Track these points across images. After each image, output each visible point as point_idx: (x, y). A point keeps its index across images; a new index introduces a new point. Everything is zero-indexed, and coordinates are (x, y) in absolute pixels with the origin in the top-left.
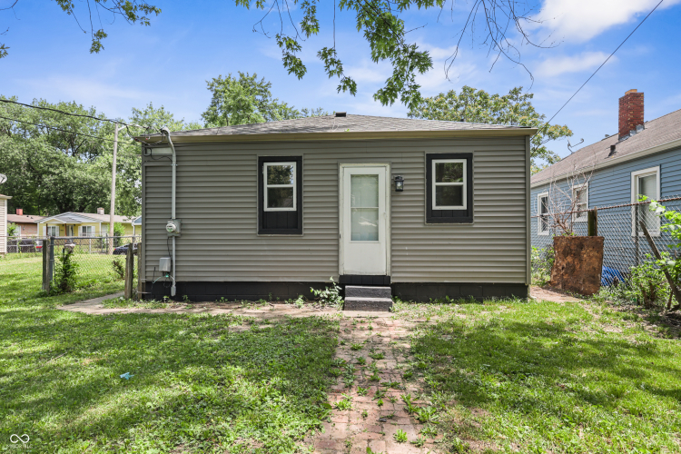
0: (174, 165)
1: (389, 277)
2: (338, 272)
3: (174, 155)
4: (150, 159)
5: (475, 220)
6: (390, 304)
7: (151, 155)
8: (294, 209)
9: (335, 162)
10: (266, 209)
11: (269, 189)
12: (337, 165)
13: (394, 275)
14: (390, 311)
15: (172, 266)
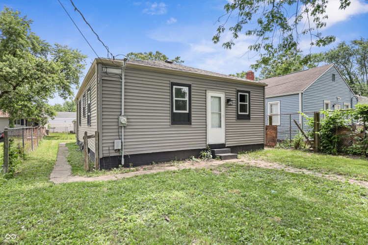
0: (123, 81)
1: (225, 144)
2: (206, 143)
3: (123, 75)
4: (105, 74)
5: (251, 119)
6: (237, 156)
7: (106, 73)
8: (187, 112)
9: (205, 89)
10: (175, 111)
11: (176, 100)
12: (206, 91)
13: (227, 143)
14: (237, 158)
15: (122, 146)
